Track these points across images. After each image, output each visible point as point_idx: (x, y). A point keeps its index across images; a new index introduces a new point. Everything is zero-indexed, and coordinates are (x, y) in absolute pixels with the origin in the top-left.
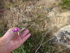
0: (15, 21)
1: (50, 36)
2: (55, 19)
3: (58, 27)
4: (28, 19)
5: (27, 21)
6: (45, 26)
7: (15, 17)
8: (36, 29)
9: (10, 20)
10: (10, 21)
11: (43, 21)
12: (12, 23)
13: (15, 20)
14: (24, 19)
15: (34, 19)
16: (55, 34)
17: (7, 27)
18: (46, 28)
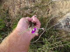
0: (16, 7)
1: (54, 22)
2: (62, 4)
3: (64, 12)
4: (31, 5)
5: (29, 7)
6: (49, 12)
7: (16, 2)
8: (39, 15)
9: (11, 6)
10: (11, 7)
11: (47, 6)
12: (14, 9)
13: (17, 6)
14: (26, 4)
15: (38, 4)
16: (60, 20)
17: (9, 14)
18: (50, 15)
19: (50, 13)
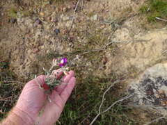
0: (29, 51)
1: (120, 89)
2: (133, 48)
3: (140, 66)
4: (64, 48)
5: (61, 53)
6: (106, 65)
7: (30, 41)
8: (84, 73)
9: (17, 50)
10: (17, 52)
11: (101, 51)
12: (23, 58)
13: (31, 49)
14: (53, 46)
15: (80, 47)
16: (133, 83)
17: (11, 69)
18: (110, 71)
19: (109, 68)
